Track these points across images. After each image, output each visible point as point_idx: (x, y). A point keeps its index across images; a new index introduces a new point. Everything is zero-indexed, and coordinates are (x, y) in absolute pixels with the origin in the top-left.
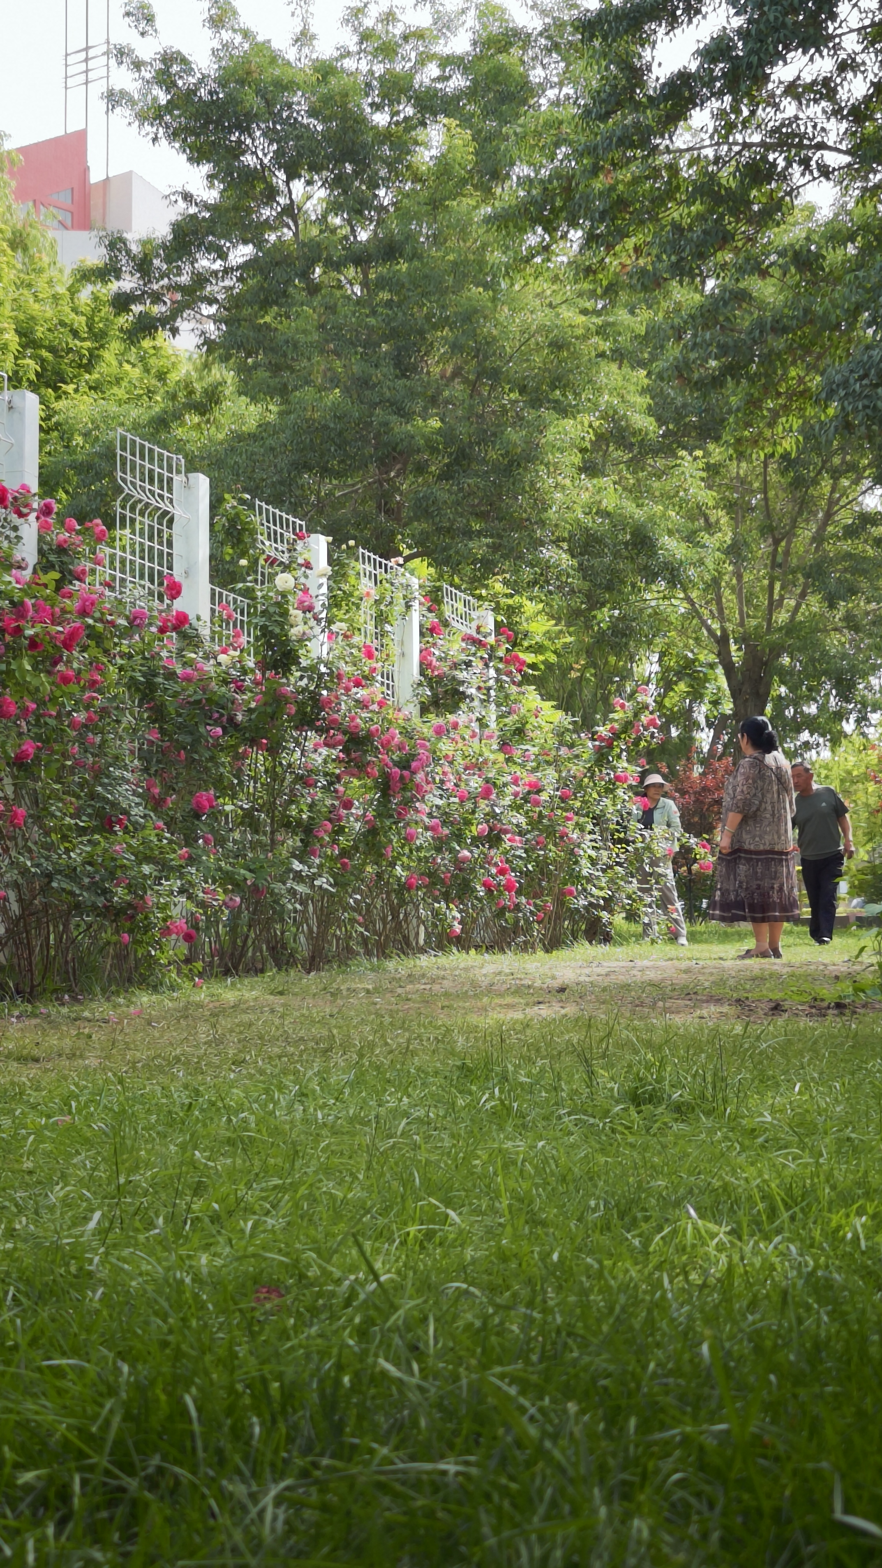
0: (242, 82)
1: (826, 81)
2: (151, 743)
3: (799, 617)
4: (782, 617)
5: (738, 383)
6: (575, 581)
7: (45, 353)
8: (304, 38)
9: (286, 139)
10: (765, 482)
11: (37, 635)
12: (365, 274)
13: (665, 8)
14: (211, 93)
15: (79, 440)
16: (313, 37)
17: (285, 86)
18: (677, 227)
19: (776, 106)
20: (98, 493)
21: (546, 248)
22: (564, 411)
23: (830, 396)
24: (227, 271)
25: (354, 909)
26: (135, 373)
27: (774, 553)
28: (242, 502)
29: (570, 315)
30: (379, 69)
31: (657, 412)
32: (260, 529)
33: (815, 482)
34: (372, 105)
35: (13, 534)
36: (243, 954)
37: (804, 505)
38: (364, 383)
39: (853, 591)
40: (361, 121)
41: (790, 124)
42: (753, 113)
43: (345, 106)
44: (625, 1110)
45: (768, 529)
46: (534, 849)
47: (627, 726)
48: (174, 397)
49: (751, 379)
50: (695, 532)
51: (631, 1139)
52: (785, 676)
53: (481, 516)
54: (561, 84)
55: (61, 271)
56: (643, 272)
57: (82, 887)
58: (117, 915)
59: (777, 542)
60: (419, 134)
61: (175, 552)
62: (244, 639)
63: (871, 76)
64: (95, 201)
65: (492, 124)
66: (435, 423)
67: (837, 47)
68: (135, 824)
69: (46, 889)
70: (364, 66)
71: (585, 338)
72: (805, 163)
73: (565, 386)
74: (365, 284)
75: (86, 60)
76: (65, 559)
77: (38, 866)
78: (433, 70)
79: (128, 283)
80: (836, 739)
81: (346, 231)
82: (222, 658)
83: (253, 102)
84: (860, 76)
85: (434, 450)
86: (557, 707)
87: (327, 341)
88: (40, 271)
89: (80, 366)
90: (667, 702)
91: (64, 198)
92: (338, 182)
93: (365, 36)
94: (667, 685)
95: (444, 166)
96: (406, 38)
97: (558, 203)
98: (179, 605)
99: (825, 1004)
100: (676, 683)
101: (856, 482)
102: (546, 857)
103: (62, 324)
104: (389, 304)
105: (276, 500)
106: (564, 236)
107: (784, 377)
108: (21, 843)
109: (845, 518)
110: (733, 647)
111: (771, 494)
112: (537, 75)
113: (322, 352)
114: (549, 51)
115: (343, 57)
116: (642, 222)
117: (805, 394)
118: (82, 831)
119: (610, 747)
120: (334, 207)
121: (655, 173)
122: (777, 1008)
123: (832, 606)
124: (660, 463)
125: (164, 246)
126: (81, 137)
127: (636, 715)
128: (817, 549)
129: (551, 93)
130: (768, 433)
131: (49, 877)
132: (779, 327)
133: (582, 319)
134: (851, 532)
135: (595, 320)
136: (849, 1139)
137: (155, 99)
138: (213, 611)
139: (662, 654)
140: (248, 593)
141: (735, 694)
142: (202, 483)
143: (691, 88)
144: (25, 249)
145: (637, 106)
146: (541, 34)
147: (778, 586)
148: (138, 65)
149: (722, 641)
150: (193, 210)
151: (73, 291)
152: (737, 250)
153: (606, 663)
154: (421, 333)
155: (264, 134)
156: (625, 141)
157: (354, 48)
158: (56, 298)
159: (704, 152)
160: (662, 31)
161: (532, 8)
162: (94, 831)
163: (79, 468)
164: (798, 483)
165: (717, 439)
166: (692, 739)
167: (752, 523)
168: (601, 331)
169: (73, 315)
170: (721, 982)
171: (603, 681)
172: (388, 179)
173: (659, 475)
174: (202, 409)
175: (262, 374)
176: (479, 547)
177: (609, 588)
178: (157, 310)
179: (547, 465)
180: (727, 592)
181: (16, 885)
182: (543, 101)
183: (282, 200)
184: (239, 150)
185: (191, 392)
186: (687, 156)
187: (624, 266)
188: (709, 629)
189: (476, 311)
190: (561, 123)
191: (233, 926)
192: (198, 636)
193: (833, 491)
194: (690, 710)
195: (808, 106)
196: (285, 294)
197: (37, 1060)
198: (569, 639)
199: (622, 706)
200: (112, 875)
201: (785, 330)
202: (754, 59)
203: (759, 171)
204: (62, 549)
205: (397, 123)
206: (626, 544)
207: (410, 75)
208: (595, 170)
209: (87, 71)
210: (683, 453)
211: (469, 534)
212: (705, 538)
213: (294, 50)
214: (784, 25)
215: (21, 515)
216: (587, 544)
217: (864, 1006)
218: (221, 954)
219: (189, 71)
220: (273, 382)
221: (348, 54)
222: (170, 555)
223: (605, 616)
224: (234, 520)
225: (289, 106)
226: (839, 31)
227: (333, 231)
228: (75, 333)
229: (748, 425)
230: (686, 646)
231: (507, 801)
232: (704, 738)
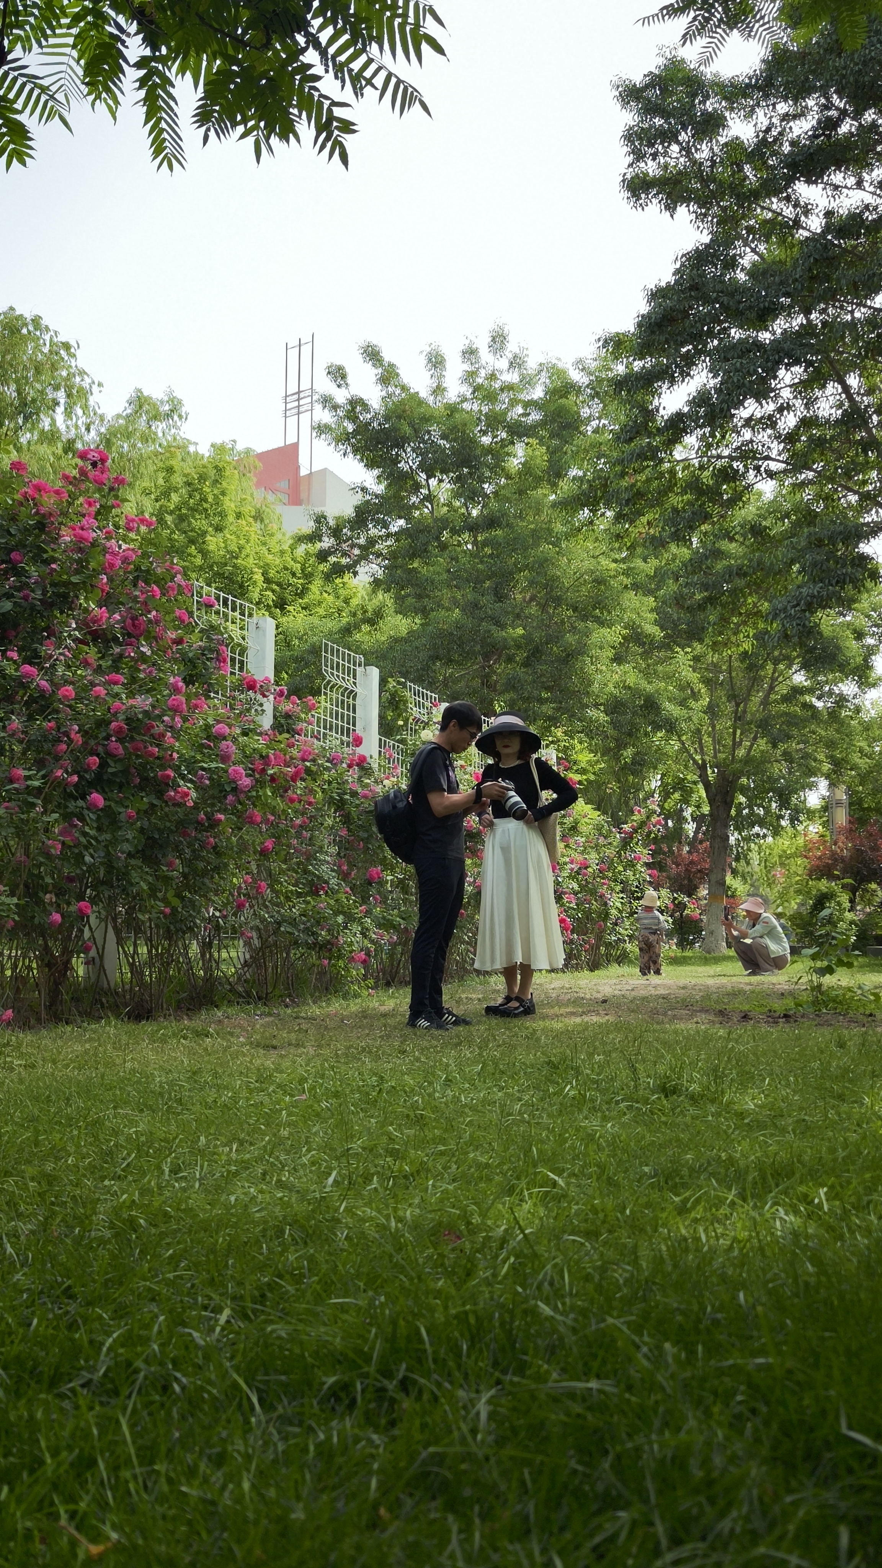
0: (399, 417)
1: (770, 417)
2: (341, 836)
3: (752, 753)
4: (741, 753)
5: (715, 608)
6: (611, 732)
7: (275, 587)
8: (438, 390)
9: (428, 452)
10: (730, 666)
11: (275, 773)
12: (475, 537)
13: (667, 373)
14: (380, 424)
15: (296, 642)
16: (445, 389)
17: (427, 419)
18: (675, 510)
19: (738, 433)
20: (307, 676)
21: (591, 523)
22: (602, 623)
23: (775, 616)
24: (389, 535)
25: (468, 943)
26: (330, 599)
27: (736, 712)
28: (399, 683)
29: (605, 563)
30: (485, 409)
31: (660, 624)
32: (410, 700)
33: (763, 667)
34: (480, 431)
35: (260, 709)
36: (397, 972)
37: (755, 681)
38: (476, 605)
39: (789, 737)
40: (474, 442)
41: (747, 445)
42: (723, 437)
43: (464, 432)
44: (659, 1098)
45: (732, 697)
46: (582, 904)
47: (643, 824)
48: (354, 615)
49: (723, 606)
50: (685, 699)
51: (663, 1119)
52: (744, 790)
53: (548, 689)
54: (599, 418)
55: (284, 535)
56: (653, 538)
57: (299, 931)
58: (320, 948)
59: (738, 705)
60: (510, 449)
61: (357, 715)
62: (399, 770)
63: (799, 413)
64: (303, 488)
65: (555, 442)
66: (520, 631)
67: (777, 396)
68: (332, 889)
69: (276, 932)
70: (476, 407)
71: (615, 577)
72: (757, 468)
73: (604, 607)
74: (475, 543)
75: (298, 400)
76: (290, 721)
77: (271, 917)
78: (520, 410)
79: (327, 542)
80: (777, 831)
81: (463, 510)
82: (386, 782)
83: (407, 430)
84: (792, 413)
85: (518, 647)
86: (595, 809)
87: (452, 580)
88: (272, 535)
89: (296, 594)
90: (666, 806)
91: (284, 485)
92: (459, 479)
93: (477, 389)
94: (666, 795)
95: (527, 468)
96: (502, 390)
97: (599, 493)
98: (360, 750)
99: (777, 1015)
100: (673, 794)
101: (789, 667)
102: (590, 908)
103: (286, 569)
104: (491, 556)
105: (418, 680)
106: (603, 514)
107: (745, 603)
108: (260, 901)
109: (783, 689)
110: (709, 771)
111: (734, 674)
112: (585, 412)
113: (449, 586)
114: (592, 397)
115: (462, 402)
116: (653, 506)
117: (758, 614)
118: (299, 895)
119: (631, 838)
120: (456, 495)
121: (662, 474)
122: (745, 1017)
123: (775, 746)
124: (662, 654)
125: (349, 521)
126: (295, 447)
127: (648, 817)
128: (764, 710)
129: (594, 423)
130: (733, 639)
131: (279, 924)
132: (741, 572)
133: (614, 565)
134: (786, 699)
135: (622, 566)
136: (804, 1120)
137: (345, 428)
138: (380, 752)
139: (663, 775)
140: (403, 741)
141: (711, 802)
142: (374, 673)
143: (684, 423)
144: (262, 521)
145: (650, 435)
146: (587, 386)
147: (739, 732)
148: (335, 407)
149: (703, 768)
150: (368, 497)
151: (293, 548)
152: (713, 524)
153: (627, 780)
154: (511, 573)
155: (413, 450)
156: (642, 456)
157: (469, 396)
158: (282, 552)
159: (692, 462)
160: (666, 386)
161: (582, 370)
162: (307, 895)
163: (296, 660)
164: (751, 667)
165: (701, 641)
166: (681, 828)
167: (721, 693)
168: (626, 573)
169: (292, 563)
170: (707, 997)
171: (625, 790)
172: (490, 478)
173: (662, 662)
174: (372, 622)
175: (411, 600)
176: (548, 709)
177: (630, 734)
178: (344, 561)
179: (591, 657)
180: (705, 737)
181: (258, 929)
182: (589, 428)
183: (424, 491)
184: (396, 461)
185: (366, 611)
186: (682, 465)
187: (641, 533)
188: (695, 761)
189: (546, 560)
190: (601, 444)
191: (391, 954)
192: (371, 768)
193: (774, 672)
194: (682, 810)
195: (759, 433)
196: (426, 551)
197: (275, 1047)
198: (603, 765)
199: (639, 811)
200: (318, 923)
201: (745, 575)
202: (725, 406)
203: (728, 474)
204: (288, 716)
205: (496, 443)
206: (641, 707)
207: (505, 413)
208: (623, 474)
209: (299, 406)
210: (678, 649)
211: (542, 701)
212: (692, 704)
213: (432, 398)
214: (743, 384)
215: (264, 696)
216: (615, 707)
217: (803, 1017)
218: (383, 971)
219: (368, 411)
220: (417, 605)
221: (465, 400)
222: (354, 718)
223: (628, 753)
224: (394, 695)
225: (429, 432)
226: (779, 386)
227: (456, 511)
228: (294, 575)
229: (721, 633)
230: (679, 770)
231: (566, 874)
232: (690, 828)
